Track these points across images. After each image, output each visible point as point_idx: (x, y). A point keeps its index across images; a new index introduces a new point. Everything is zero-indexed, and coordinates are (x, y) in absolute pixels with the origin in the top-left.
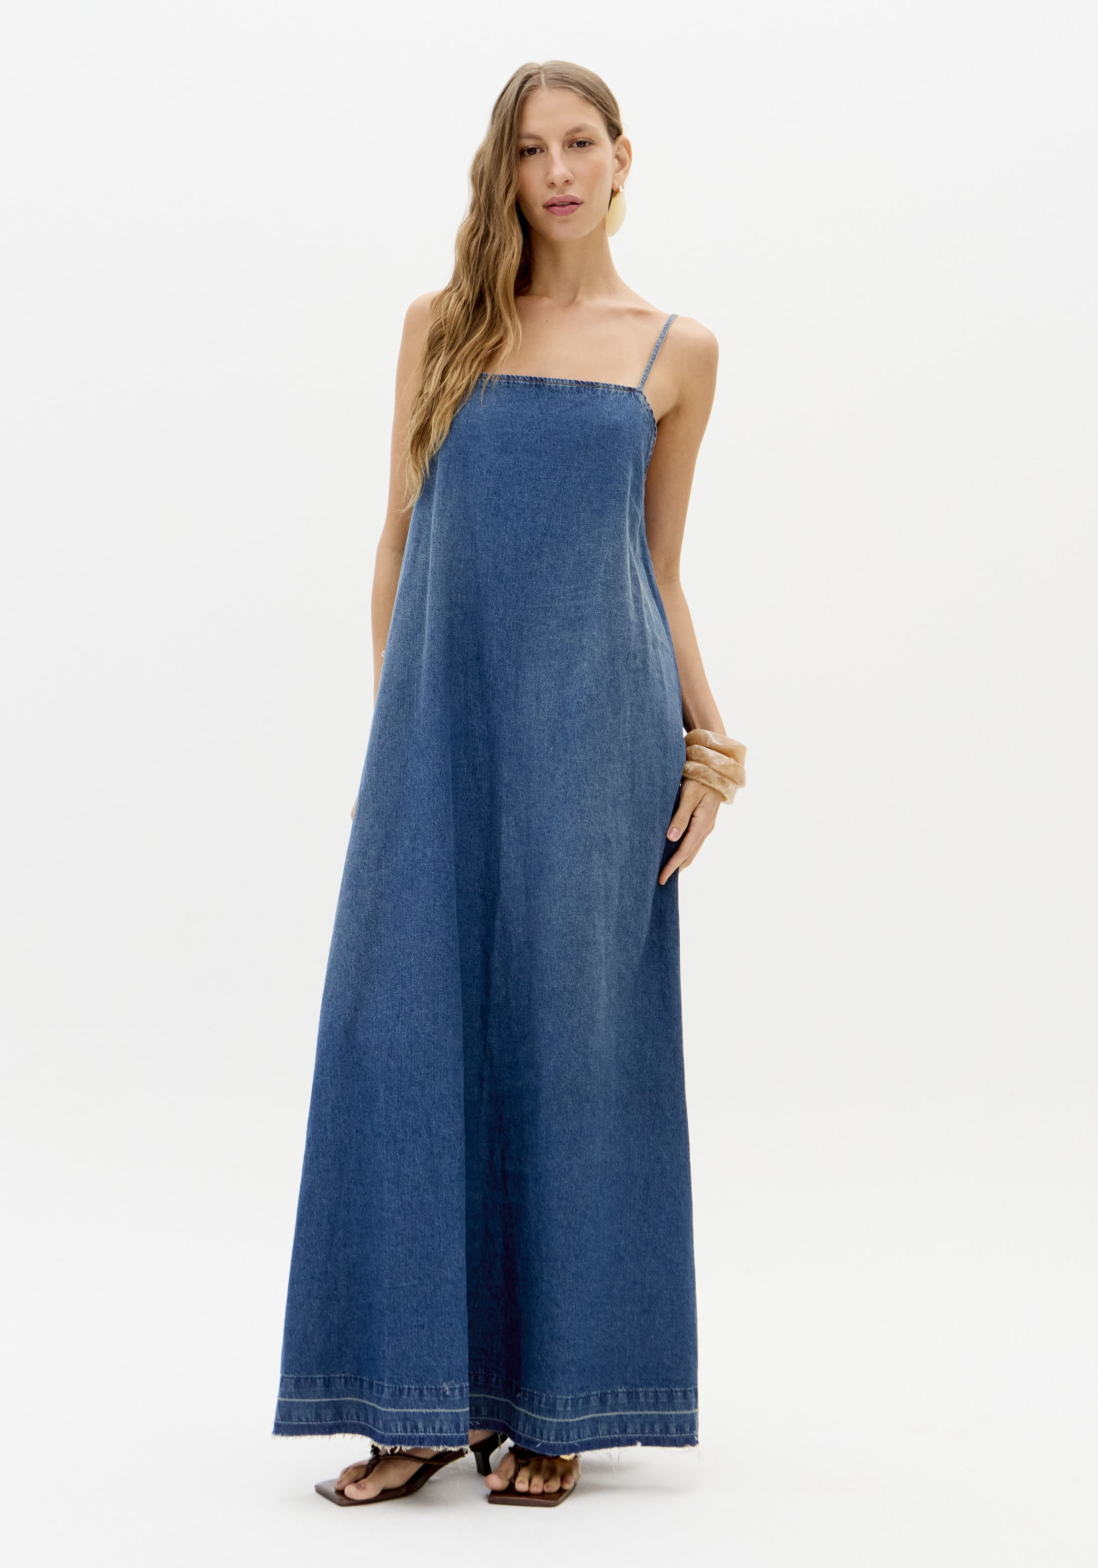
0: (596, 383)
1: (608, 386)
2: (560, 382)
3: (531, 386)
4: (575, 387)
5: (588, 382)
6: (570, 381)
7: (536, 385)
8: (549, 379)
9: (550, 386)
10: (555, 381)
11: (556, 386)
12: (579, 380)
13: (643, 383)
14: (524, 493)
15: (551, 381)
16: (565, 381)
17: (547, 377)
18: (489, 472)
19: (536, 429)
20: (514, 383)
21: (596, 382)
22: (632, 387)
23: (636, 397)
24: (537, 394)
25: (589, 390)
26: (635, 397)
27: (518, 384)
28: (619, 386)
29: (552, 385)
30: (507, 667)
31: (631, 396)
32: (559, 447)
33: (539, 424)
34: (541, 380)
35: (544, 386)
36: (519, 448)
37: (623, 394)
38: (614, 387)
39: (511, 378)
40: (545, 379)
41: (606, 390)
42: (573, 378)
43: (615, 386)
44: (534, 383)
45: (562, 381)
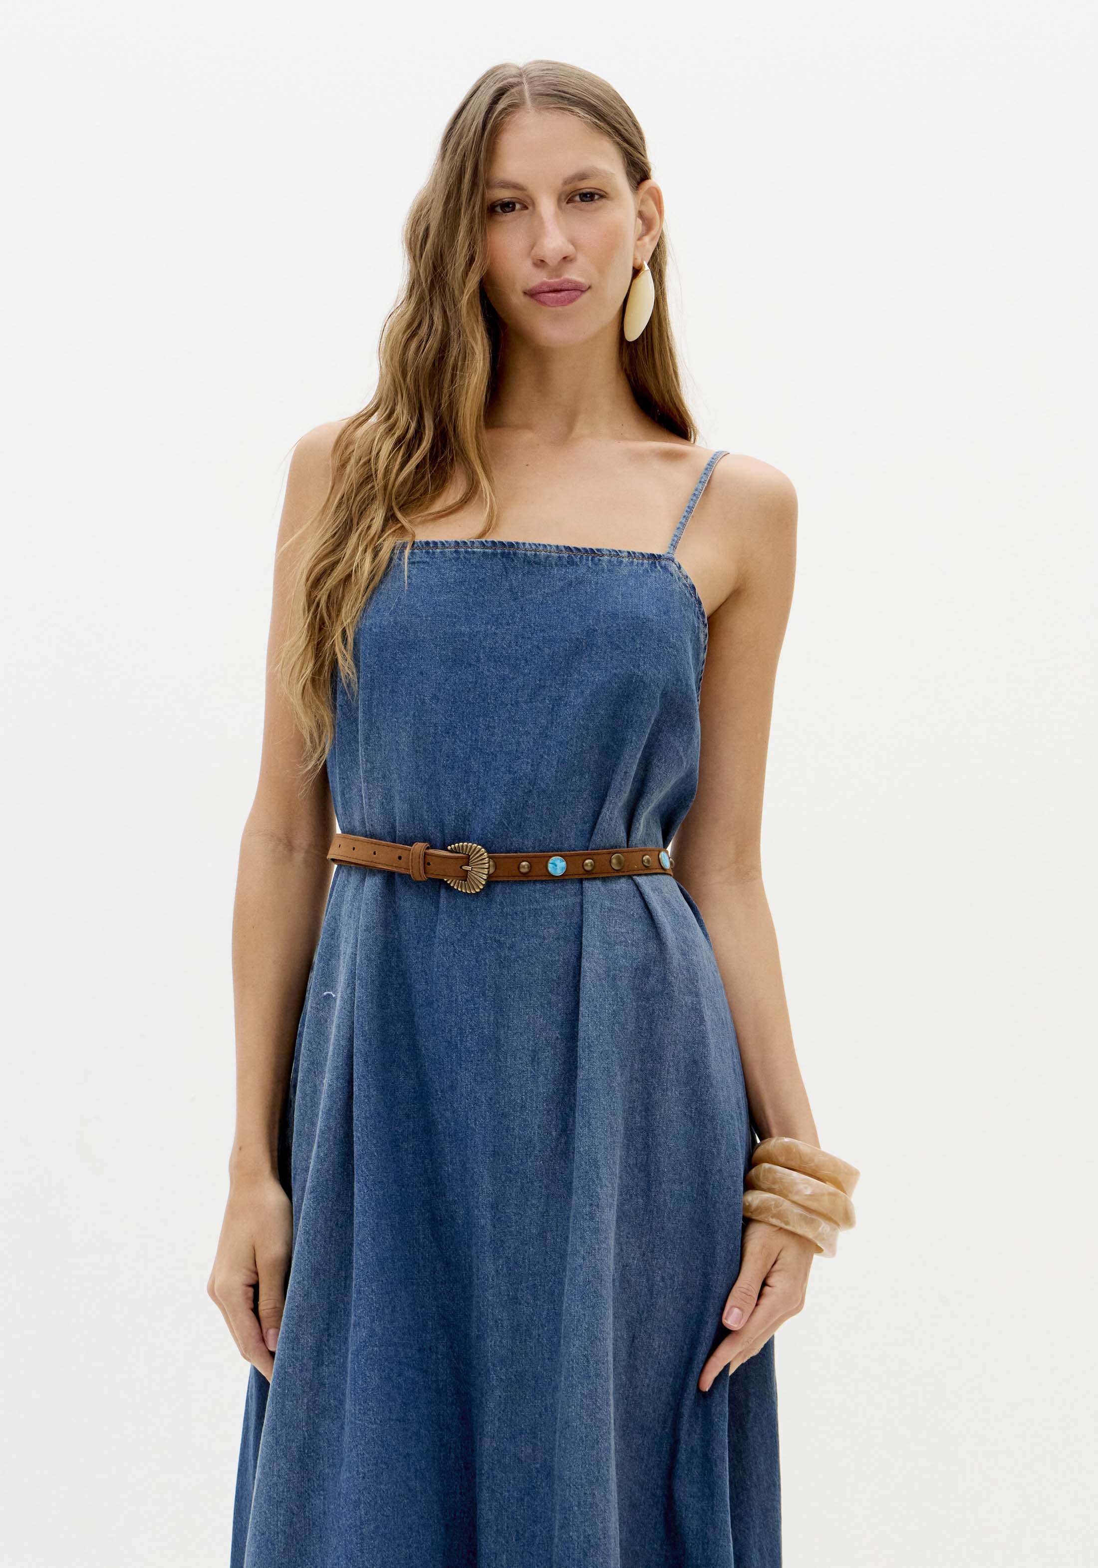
0: (598, 550)
1: (617, 553)
2: (541, 548)
3: (494, 555)
4: (566, 555)
5: (585, 549)
6: (557, 547)
7: (503, 554)
8: (524, 544)
9: (525, 555)
10: (534, 547)
11: (535, 555)
12: (572, 545)
13: (674, 545)
14: (495, 728)
15: (527, 546)
16: (549, 548)
17: (520, 541)
18: (434, 697)
19: (508, 624)
20: (466, 552)
21: (599, 547)
22: (656, 552)
23: (665, 568)
24: (506, 568)
25: (587, 560)
26: (661, 567)
27: (474, 553)
28: (634, 553)
29: (529, 553)
30: (481, 1010)
31: (656, 567)
32: (546, 650)
33: (513, 616)
34: (511, 545)
35: (515, 554)
36: (482, 656)
37: (642, 564)
38: (626, 554)
39: (461, 544)
40: (517, 543)
41: (614, 559)
42: (562, 543)
43: (629, 553)
44: (499, 551)
45: (545, 546)
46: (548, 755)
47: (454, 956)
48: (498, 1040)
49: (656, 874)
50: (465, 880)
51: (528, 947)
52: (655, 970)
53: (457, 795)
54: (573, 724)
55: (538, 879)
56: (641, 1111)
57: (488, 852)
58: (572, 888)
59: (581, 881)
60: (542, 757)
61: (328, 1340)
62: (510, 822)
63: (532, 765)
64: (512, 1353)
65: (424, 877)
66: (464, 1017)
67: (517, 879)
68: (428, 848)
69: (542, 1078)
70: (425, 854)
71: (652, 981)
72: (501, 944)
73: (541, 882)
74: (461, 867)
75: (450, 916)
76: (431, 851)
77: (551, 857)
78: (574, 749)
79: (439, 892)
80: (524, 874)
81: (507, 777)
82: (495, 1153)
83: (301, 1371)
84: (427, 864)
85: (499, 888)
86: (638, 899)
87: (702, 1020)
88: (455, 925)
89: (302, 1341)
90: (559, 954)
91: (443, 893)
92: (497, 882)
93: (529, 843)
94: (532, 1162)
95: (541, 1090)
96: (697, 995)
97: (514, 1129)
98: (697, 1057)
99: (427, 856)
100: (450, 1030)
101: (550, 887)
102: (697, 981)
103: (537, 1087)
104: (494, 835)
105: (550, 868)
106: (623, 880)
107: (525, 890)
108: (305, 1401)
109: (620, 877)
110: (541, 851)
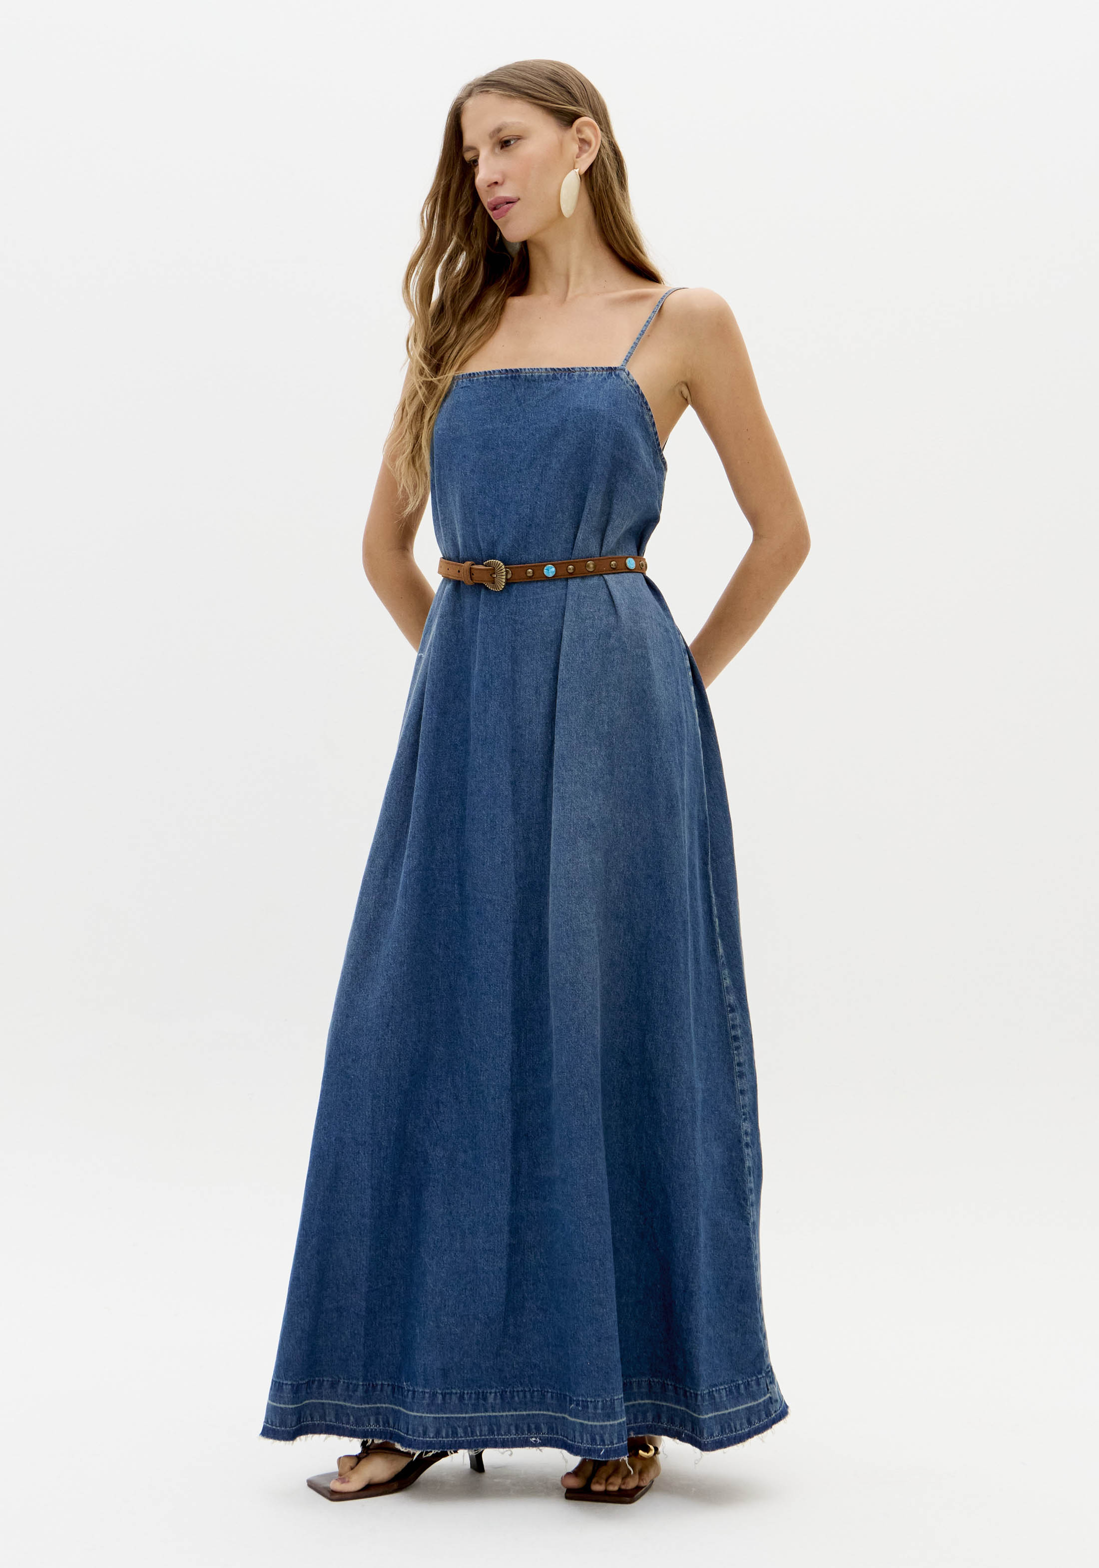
0: (572, 369)
1: (585, 370)
2: (536, 371)
3: (507, 378)
4: (551, 374)
5: (564, 369)
6: (546, 369)
7: (512, 377)
8: (525, 369)
9: (526, 376)
10: (531, 371)
11: (532, 376)
12: (555, 367)
13: (627, 360)
14: (508, 487)
15: (527, 371)
16: (540, 370)
17: (522, 368)
18: (472, 471)
19: (516, 421)
20: (491, 378)
21: (572, 367)
22: (613, 366)
23: (618, 376)
24: (514, 385)
25: (565, 375)
26: (615, 375)
27: (495, 378)
28: (597, 368)
29: (528, 375)
30: (503, 663)
31: (612, 375)
32: (538, 436)
33: (518, 416)
34: (517, 371)
35: (519, 376)
36: (500, 443)
37: (602, 375)
38: (591, 369)
39: (488, 373)
40: (521, 369)
41: (583, 374)
42: (549, 366)
43: (593, 368)
44: (509, 375)
45: (538, 369)
46: (540, 501)
47: (488, 630)
48: (514, 681)
49: (623, 572)
50: (494, 583)
51: (531, 622)
52: (614, 634)
53: (487, 531)
54: (554, 481)
55: (539, 579)
56: (608, 722)
57: (505, 564)
58: (560, 584)
59: (567, 579)
60: (536, 503)
61: (392, 863)
62: (519, 545)
63: (530, 509)
64: (526, 871)
65: (471, 583)
66: (493, 668)
67: (526, 580)
68: (473, 565)
69: (541, 703)
70: (470, 568)
71: (612, 641)
72: (516, 622)
73: (541, 581)
74: (491, 575)
75: (486, 605)
76: (474, 566)
77: (545, 565)
78: (556, 497)
79: (481, 591)
80: (530, 577)
81: (516, 517)
82: (513, 750)
83: (373, 880)
84: (471, 574)
85: (515, 586)
86: (605, 590)
87: (649, 664)
88: (489, 611)
89: (376, 862)
90: (551, 626)
91: (483, 592)
92: (515, 583)
93: (532, 557)
94: (537, 755)
95: (542, 711)
96: (645, 648)
97: (525, 735)
98: (645, 687)
99: (472, 570)
100: (485, 676)
101: (547, 584)
102: (646, 639)
103: (539, 709)
104: (509, 554)
105: (545, 571)
106: (596, 578)
107: (530, 588)
108: (374, 898)
109: (593, 576)
110: (540, 562)
